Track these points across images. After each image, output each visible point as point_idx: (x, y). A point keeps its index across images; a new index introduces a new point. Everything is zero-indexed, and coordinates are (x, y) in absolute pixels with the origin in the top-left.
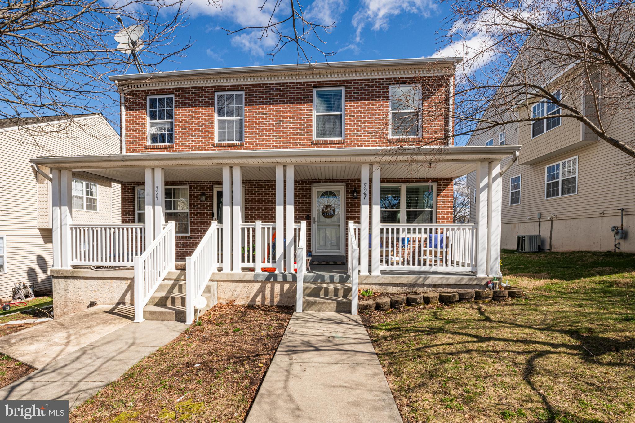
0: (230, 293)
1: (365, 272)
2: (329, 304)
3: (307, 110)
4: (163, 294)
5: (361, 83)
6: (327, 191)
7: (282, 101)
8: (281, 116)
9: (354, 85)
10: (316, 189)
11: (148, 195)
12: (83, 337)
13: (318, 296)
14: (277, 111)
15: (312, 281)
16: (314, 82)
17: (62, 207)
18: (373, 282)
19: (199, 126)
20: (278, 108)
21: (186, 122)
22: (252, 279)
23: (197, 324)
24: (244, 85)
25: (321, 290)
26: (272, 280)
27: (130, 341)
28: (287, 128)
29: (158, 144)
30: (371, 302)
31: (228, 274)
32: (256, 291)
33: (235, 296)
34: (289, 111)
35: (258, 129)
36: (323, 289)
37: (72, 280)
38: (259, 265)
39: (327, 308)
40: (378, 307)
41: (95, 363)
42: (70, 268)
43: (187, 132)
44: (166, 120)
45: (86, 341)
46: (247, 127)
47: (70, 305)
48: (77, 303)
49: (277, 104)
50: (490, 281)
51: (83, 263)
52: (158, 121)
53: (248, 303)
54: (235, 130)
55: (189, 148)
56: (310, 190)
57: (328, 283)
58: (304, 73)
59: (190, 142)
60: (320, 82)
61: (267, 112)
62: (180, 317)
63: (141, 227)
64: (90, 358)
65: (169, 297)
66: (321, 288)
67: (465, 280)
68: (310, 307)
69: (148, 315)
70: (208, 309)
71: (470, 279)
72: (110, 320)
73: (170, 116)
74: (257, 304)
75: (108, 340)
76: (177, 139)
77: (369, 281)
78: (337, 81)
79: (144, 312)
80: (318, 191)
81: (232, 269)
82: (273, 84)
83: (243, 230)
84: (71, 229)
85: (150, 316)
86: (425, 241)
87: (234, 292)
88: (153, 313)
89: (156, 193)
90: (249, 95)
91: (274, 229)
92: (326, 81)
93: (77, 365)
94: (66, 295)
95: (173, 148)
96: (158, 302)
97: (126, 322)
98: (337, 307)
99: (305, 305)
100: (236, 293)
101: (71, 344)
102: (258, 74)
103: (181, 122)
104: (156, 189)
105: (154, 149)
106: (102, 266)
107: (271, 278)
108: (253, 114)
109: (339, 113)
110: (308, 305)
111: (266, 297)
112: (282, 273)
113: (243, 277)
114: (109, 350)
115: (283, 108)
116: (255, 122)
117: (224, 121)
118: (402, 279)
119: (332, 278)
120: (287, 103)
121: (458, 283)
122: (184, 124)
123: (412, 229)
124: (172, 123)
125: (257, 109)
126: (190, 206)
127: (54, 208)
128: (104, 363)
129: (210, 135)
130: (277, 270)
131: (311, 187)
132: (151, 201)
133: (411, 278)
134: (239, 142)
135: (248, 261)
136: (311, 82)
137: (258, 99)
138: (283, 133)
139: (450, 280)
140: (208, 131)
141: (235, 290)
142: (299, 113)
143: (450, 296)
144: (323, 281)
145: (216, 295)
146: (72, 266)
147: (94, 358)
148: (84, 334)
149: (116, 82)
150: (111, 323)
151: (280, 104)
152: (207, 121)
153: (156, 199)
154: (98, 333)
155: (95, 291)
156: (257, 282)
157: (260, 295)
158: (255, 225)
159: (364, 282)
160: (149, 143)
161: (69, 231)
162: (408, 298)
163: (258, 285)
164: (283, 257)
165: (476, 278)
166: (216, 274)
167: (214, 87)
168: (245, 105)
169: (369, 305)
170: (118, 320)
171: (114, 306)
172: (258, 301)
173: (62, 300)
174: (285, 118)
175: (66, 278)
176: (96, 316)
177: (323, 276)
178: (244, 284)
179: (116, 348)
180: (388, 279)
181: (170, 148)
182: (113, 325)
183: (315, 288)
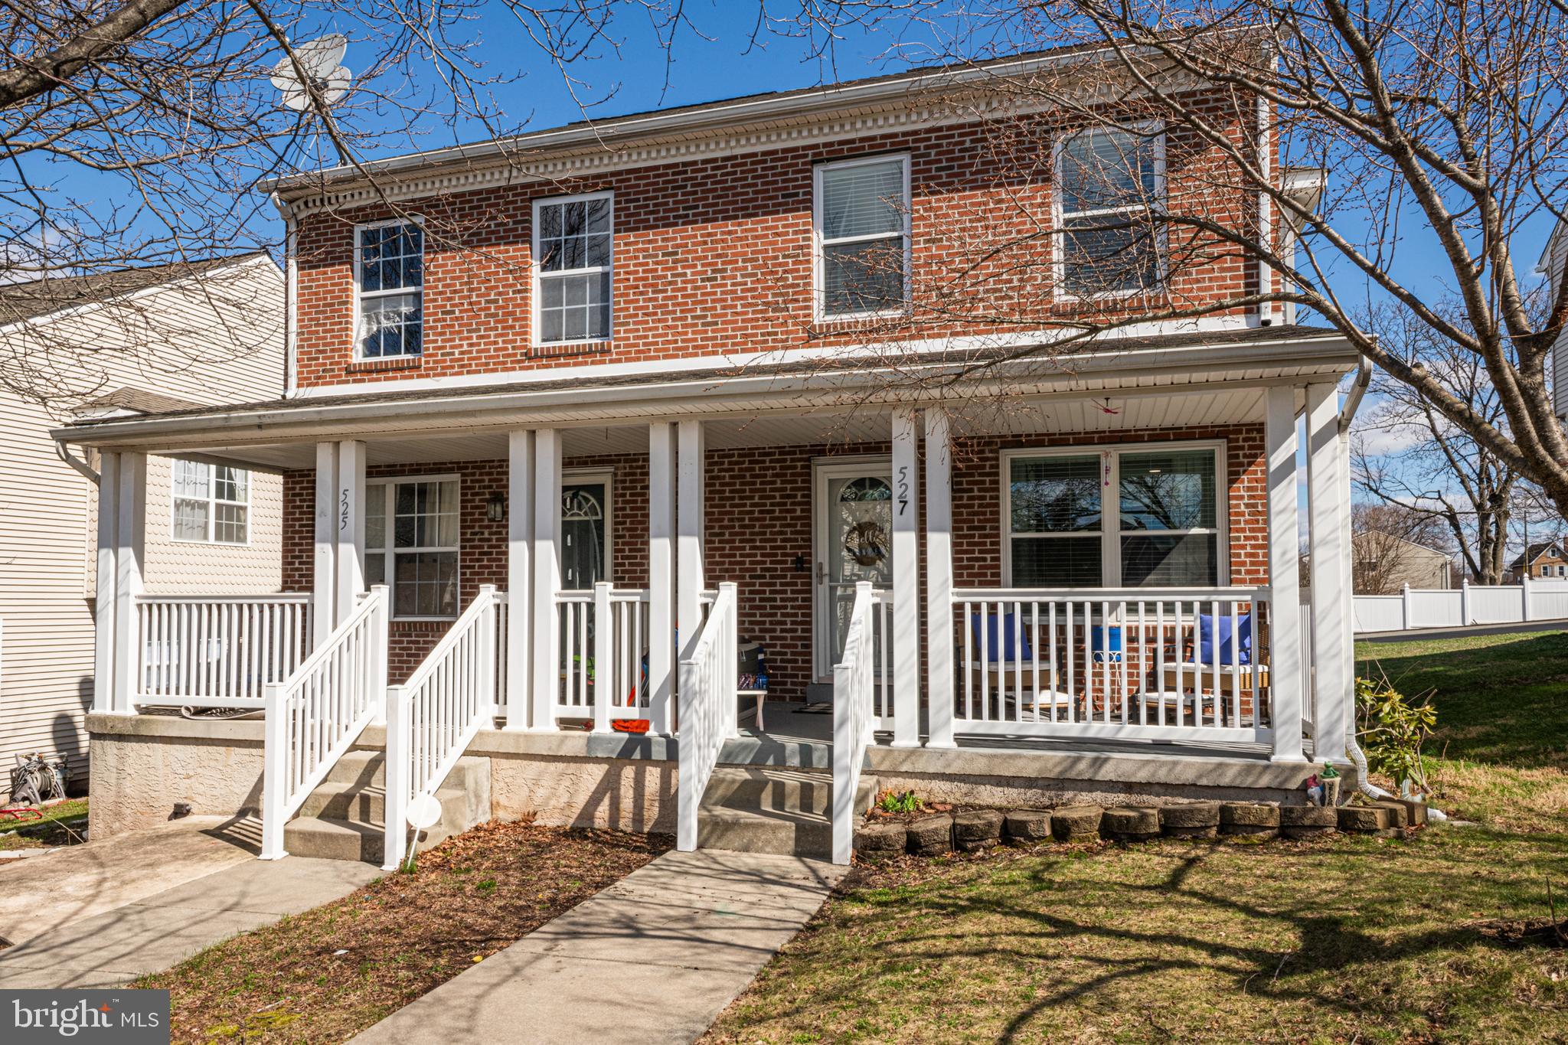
0: (525, 792)
1: (906, 738)
2: (774, 829)
3: (795, 233)
4: (343, 786)
5: (961, 135)
6: (863, 480)
7: (720, 212)
8: (719, 256)
9: (940, 146)
10: (825, 473)
11: (323, 514)
12: (128, 887)
13: (754, 806)
14: (705, 243)
15: (748, 761)
16: (816, 146)
17: (121, 550)
18: (931, 770)
19: (488, 302)
20: (709, 235)
21: (455, 292)
22: (583, 753)
23: (407, 871)
24: (613, 174)
25: (762, 790)
26: (637, 755)
27: (231, 901)
28: (735, 292)
29: (382, 358)
30: (894, 829)
31: (518, 736)
32: (593, 788)
33: (537, 801)
34: (741, 239)
35: (651, 300)
36: (770, 787)
37: (134, 745)
38: (606, 712)
39: (768, 842)
40: (914, 845)
41: (135, 939)
42: (132, 713)
43: (457, 319)
44: (402, 290)
45: (131, 896)
46: (621, 295)
47: (128, 811)
48: (143, 809)
49: (705, 221)
50: (1315, 777)
51: (163, 700)
52: (381, 292)
53: (571, 821)
54: (588, 305)
55: (462, 366)
56: (807, 477)
57: (796, 770)
58: (781, 123)
59: (465, 348)
60: (831, 144)
61: (678, 246)
62: (372, 849)
63: (305, 601)
64: (129, 930)
65: (354, 796)
66: (764, 783)
67: (1232, 771)
68: (719, 838)
69: (297, 843)
70: (455, 833)
71: (1248, 769)
72: (206, 851)
73: (413, 279)
74: (596, 826)
75: (181, 895)
76: (431, 342)
77: (920, 767)
78: (884, 137)
79: (287, 832)
80: (831, 481)
81: (531, 724)
82: (695, 163)
83: (563, 607)
84: (140, 606)
85: (299, 843)
86: (1188, 641)
87: (535, 789)
88: (308, 837)
89: (341, 509)
90: (627, 201)
91: (645, 605)
92: (853, 141)
93: (96, 941)
94: (119, 785)
95: (419, 367)
96: (327, 808)
97: (242, 856)
98: (797, 840)
99: (705, 832)
100: (541, 792)
101: (100, 900)
102: (650, 140)
103: (441, 293)
104: (342, 497)
105: (370, 372)
106: (210, 709)
107: (632, 753)
108: (636, 258)
109: (895, 234)
110: (713, 831)
111: (622, 806)
112: (666, 736)
113: (559, 746)
114: (177, 917)
115: (723, 233)
116: (643, 279)
117: (557, 283)
118: (1020, 763)
119: (806, 752)
120: (736, 217)
121: (1204, 782)
122: (450, 299)
123: (1052, 606)
124: (417, 296)
125: (650, 242)
126: (462, 534)
127: (103, 552)
128: (152, 941)
129: (517, 324)
130: (652, 726)
131: (809, 467)
132: (330, 530)
133: (1052, 761)
134: (598, 341)
135: (577, 701)
136: (805, 148)
137: (652, 213)
138: (724, 308)
139: (1179, 768)
140: (513, 313)
141: (536, 782)
142: (771, 243)
143: (1128, 818)
144: (781, 764)
145: (486, 796)
146: (138, 707)
147: (137, 930)
148: (133, 881)
149: (275, 194)
150: (203, 859)
151: (716, 220)
152: (511, 286)
153: (341, 524)
154: (165, 880)
155: (189, 777)
156: (597, 760)
157: (606, 801)
158: (593, 596)
159: (903, 769)
160: (357, 357)
161: (134, 613)
162: (1006, 821)
163: (597, 772)
164: (669, 687)
165: (1267, 767)
166: (488, 734)
167: (531, 185)
168: (616, 231)
169: (885, 838)
170: (224, 852)
171: (231, 817)
172: (602, 816)
173: (110, 797)
174: (730, 262)
175: (121, 737)
176: (178, 840)
177: (783, 747)
178: (561, 766)
179: (192, 913)
180: (978, 760)
181: (410, 368)
182: (208, 863)
183: (746, 781)
